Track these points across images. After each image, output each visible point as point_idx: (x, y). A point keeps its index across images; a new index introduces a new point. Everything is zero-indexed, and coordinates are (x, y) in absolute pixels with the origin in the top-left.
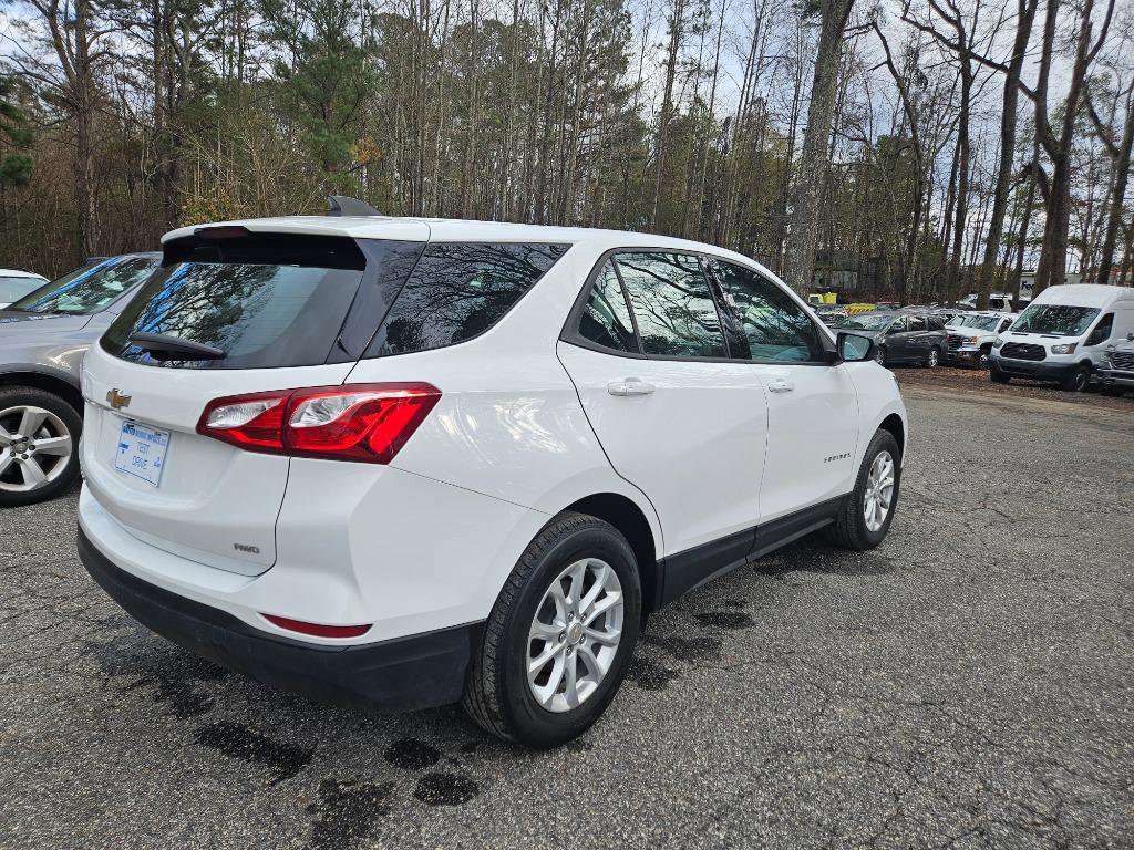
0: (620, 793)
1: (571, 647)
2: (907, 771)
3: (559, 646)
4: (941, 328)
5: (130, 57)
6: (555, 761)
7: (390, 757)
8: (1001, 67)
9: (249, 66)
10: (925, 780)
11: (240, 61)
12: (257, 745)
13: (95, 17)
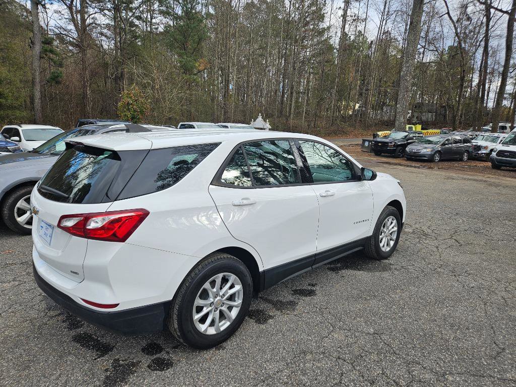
0: (229, 369)
1: (217, 308)
2: (352, 364)
3: (210, 308)
4: (469, 142)
5: (104, 24)
6: (207, 354)
7: (143, 350)
8: (506, 12)
9: (154, 27)
10: (358, 368)
11: (151, 24)
12: (94, 343)
13: (89, 7)
